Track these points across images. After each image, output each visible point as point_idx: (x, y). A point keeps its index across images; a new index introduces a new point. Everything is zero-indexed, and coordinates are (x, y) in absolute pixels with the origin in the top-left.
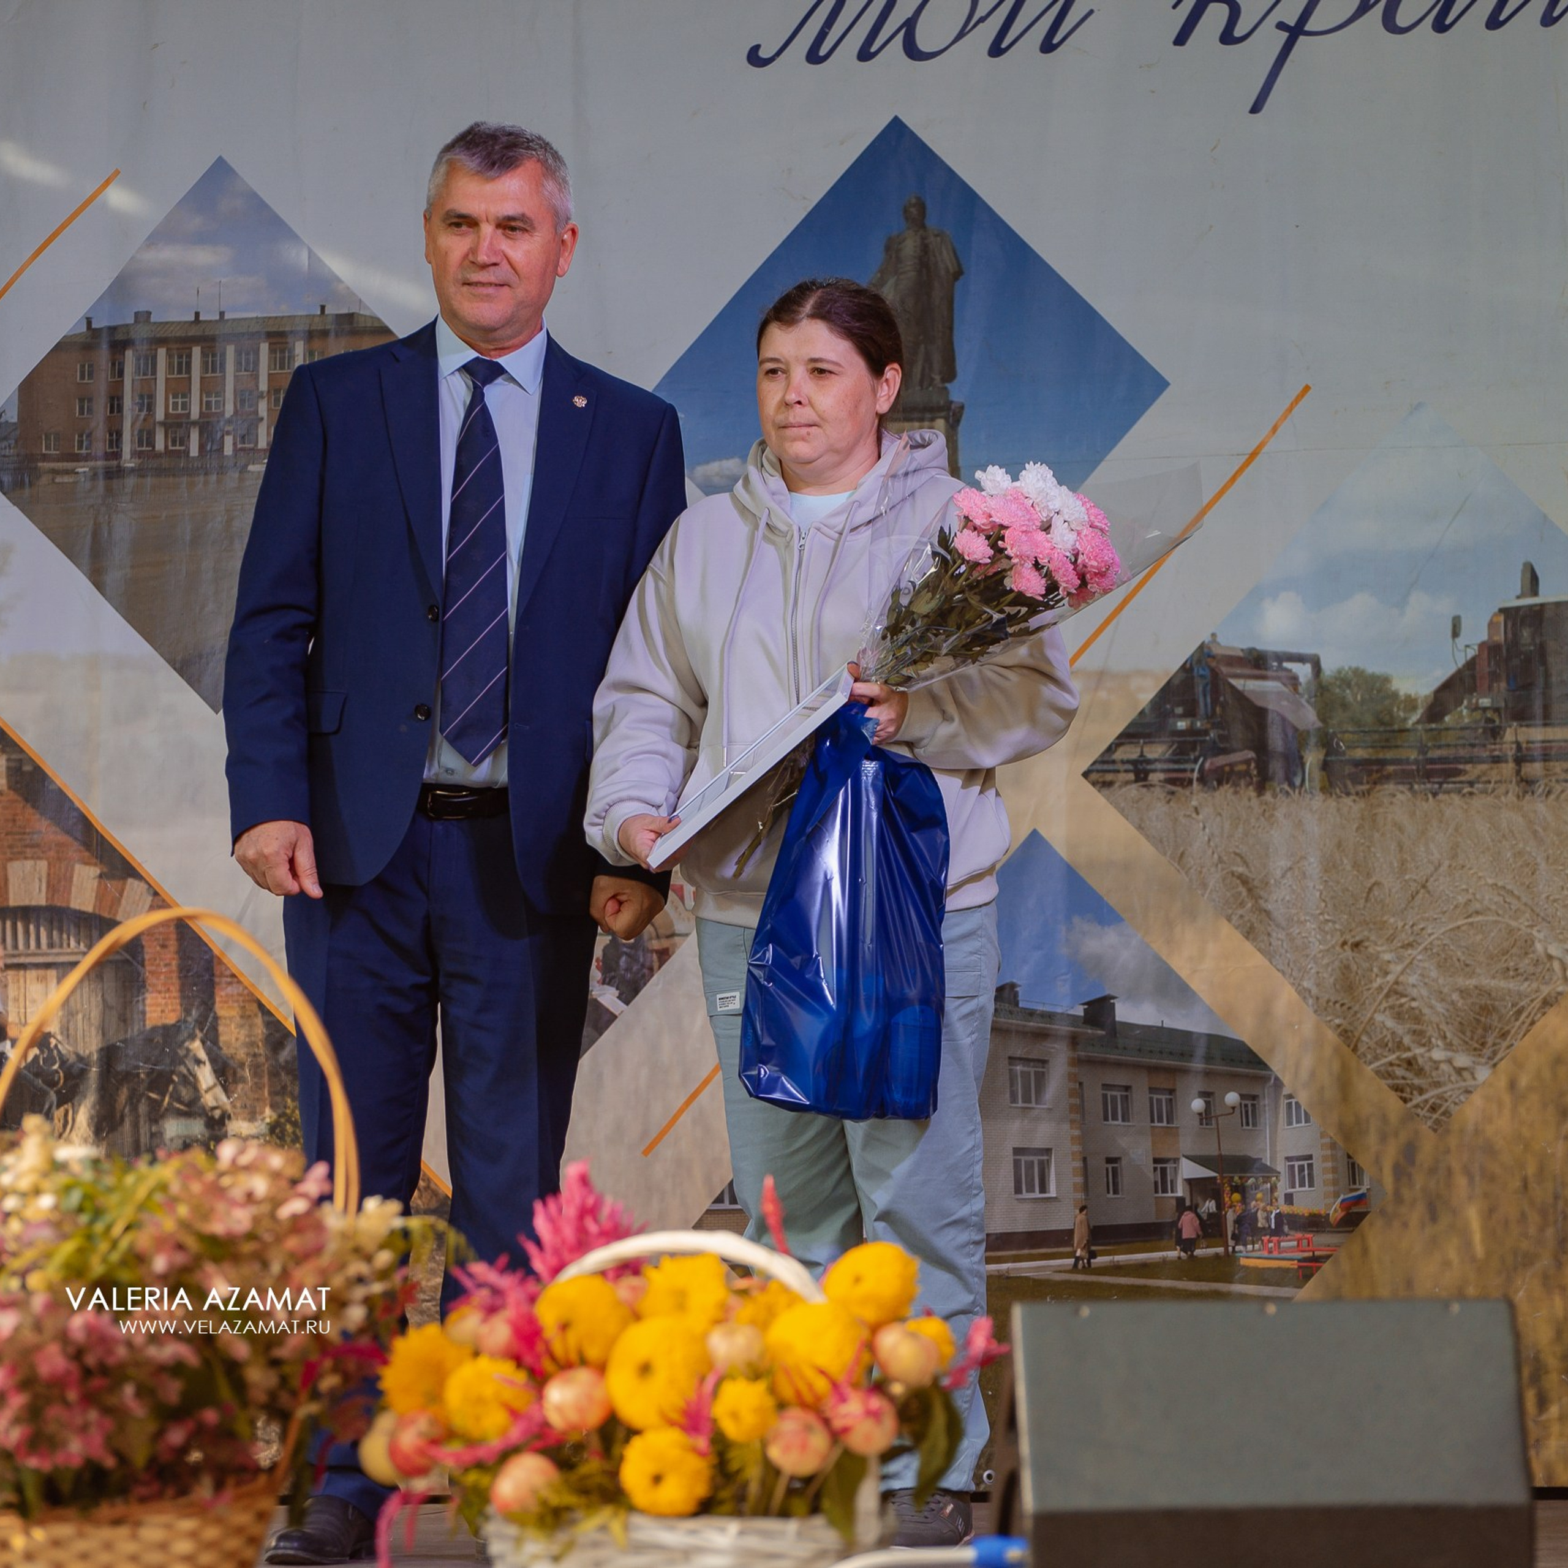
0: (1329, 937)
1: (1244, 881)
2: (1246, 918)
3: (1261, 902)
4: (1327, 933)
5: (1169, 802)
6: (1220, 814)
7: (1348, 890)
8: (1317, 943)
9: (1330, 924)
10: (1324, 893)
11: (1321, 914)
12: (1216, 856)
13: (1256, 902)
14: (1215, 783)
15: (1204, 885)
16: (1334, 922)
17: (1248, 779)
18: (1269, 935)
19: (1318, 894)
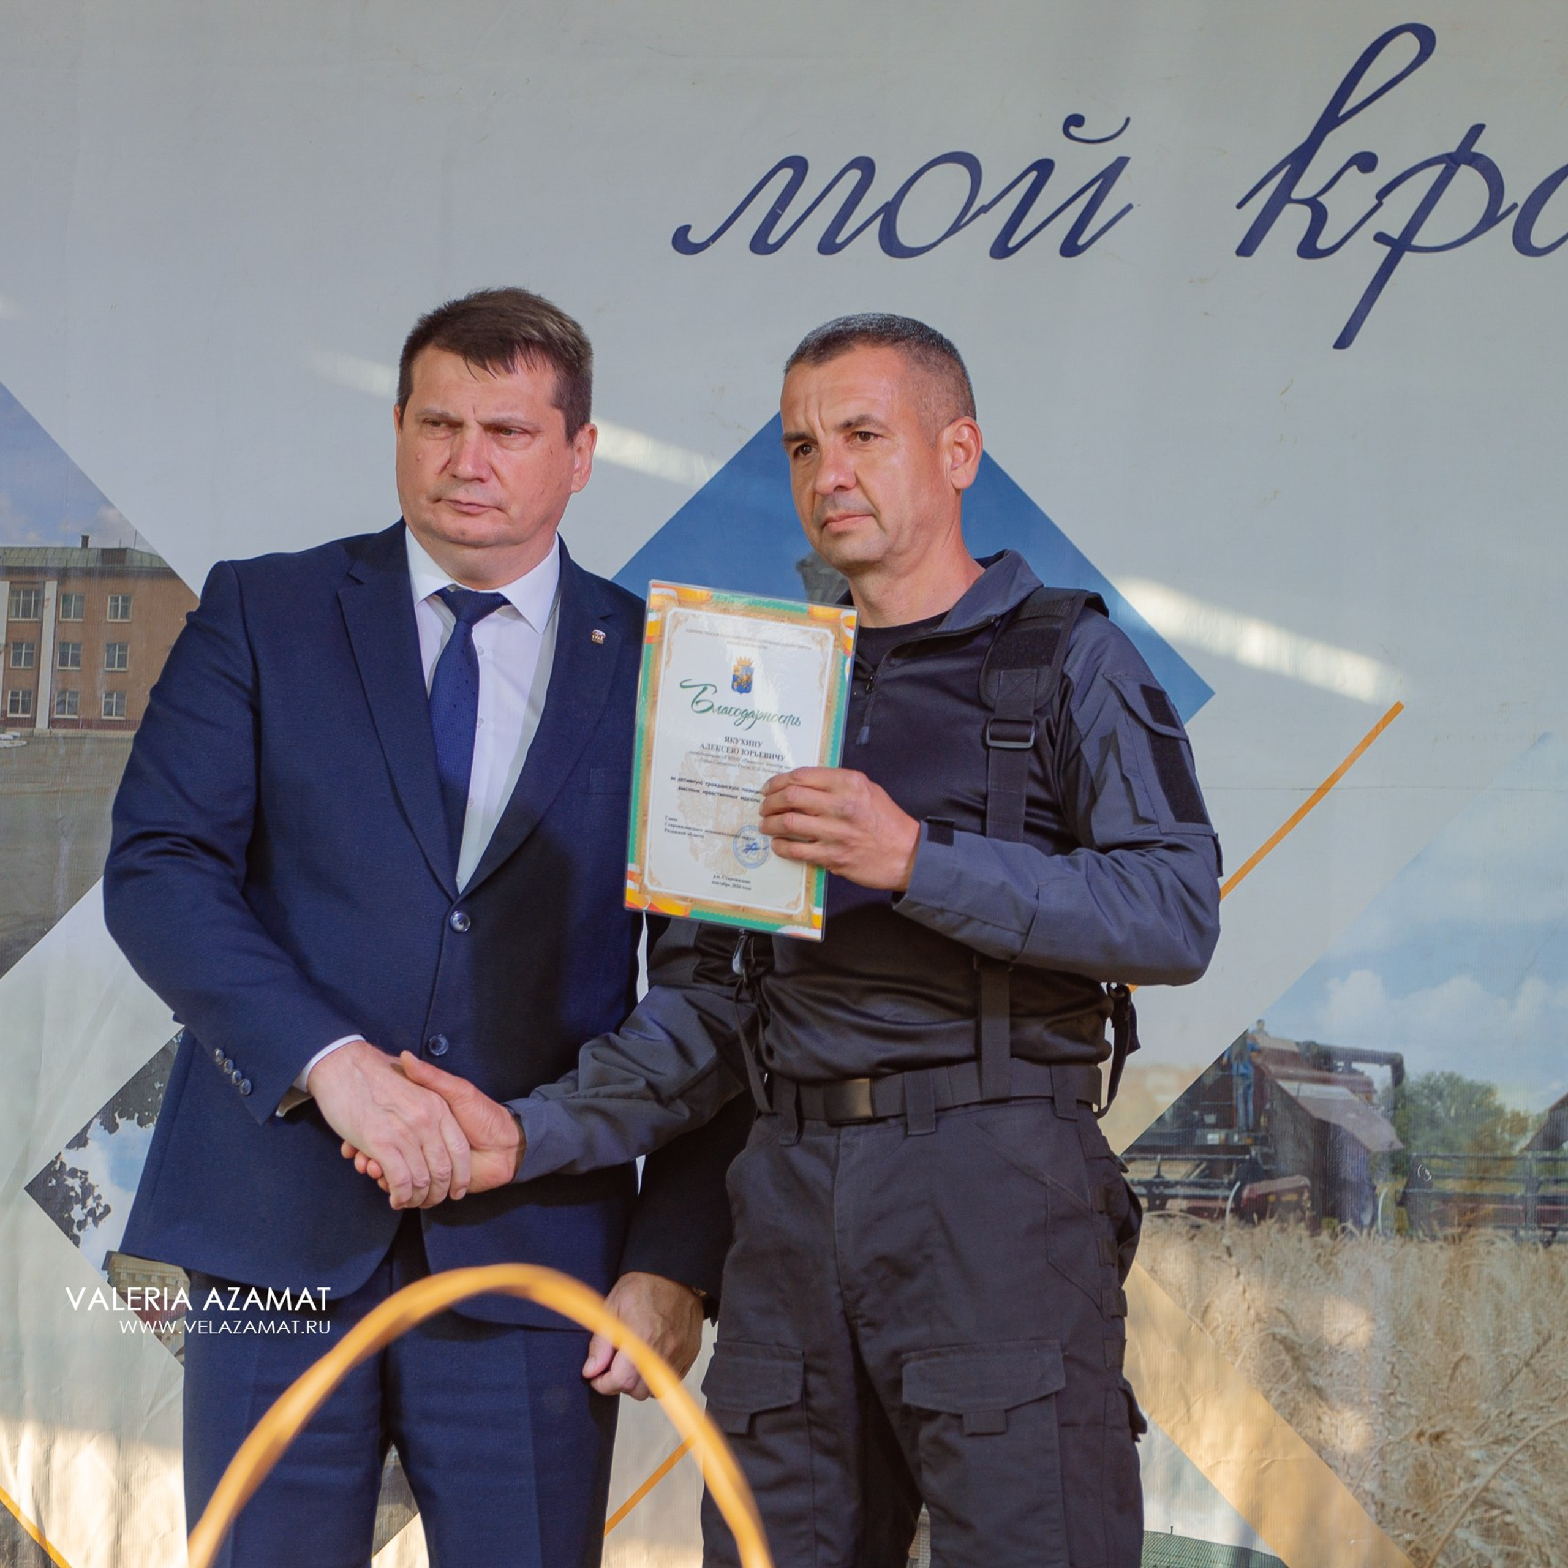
0: (1401, 1425)
1: (1289, 1346)
2: (1290, 1396)
3: (1310, 1375)
4: (1399, 1420)
5: (1192, 1238)
6: (1261, 1258)
7: (1428, 1365)
8: (1386, 1433)
9: (1404, 1408)
10: (1397, 1367)
11: (1392, 1394)
12: (1252, 1312)
13: (1304, 1374)
14: (1255, 1216)
15: (1235, 1350)
16: (1409, 1406)
17: (1299, 1213)
18: (1319, 1419)
19: (1389, 1368)
